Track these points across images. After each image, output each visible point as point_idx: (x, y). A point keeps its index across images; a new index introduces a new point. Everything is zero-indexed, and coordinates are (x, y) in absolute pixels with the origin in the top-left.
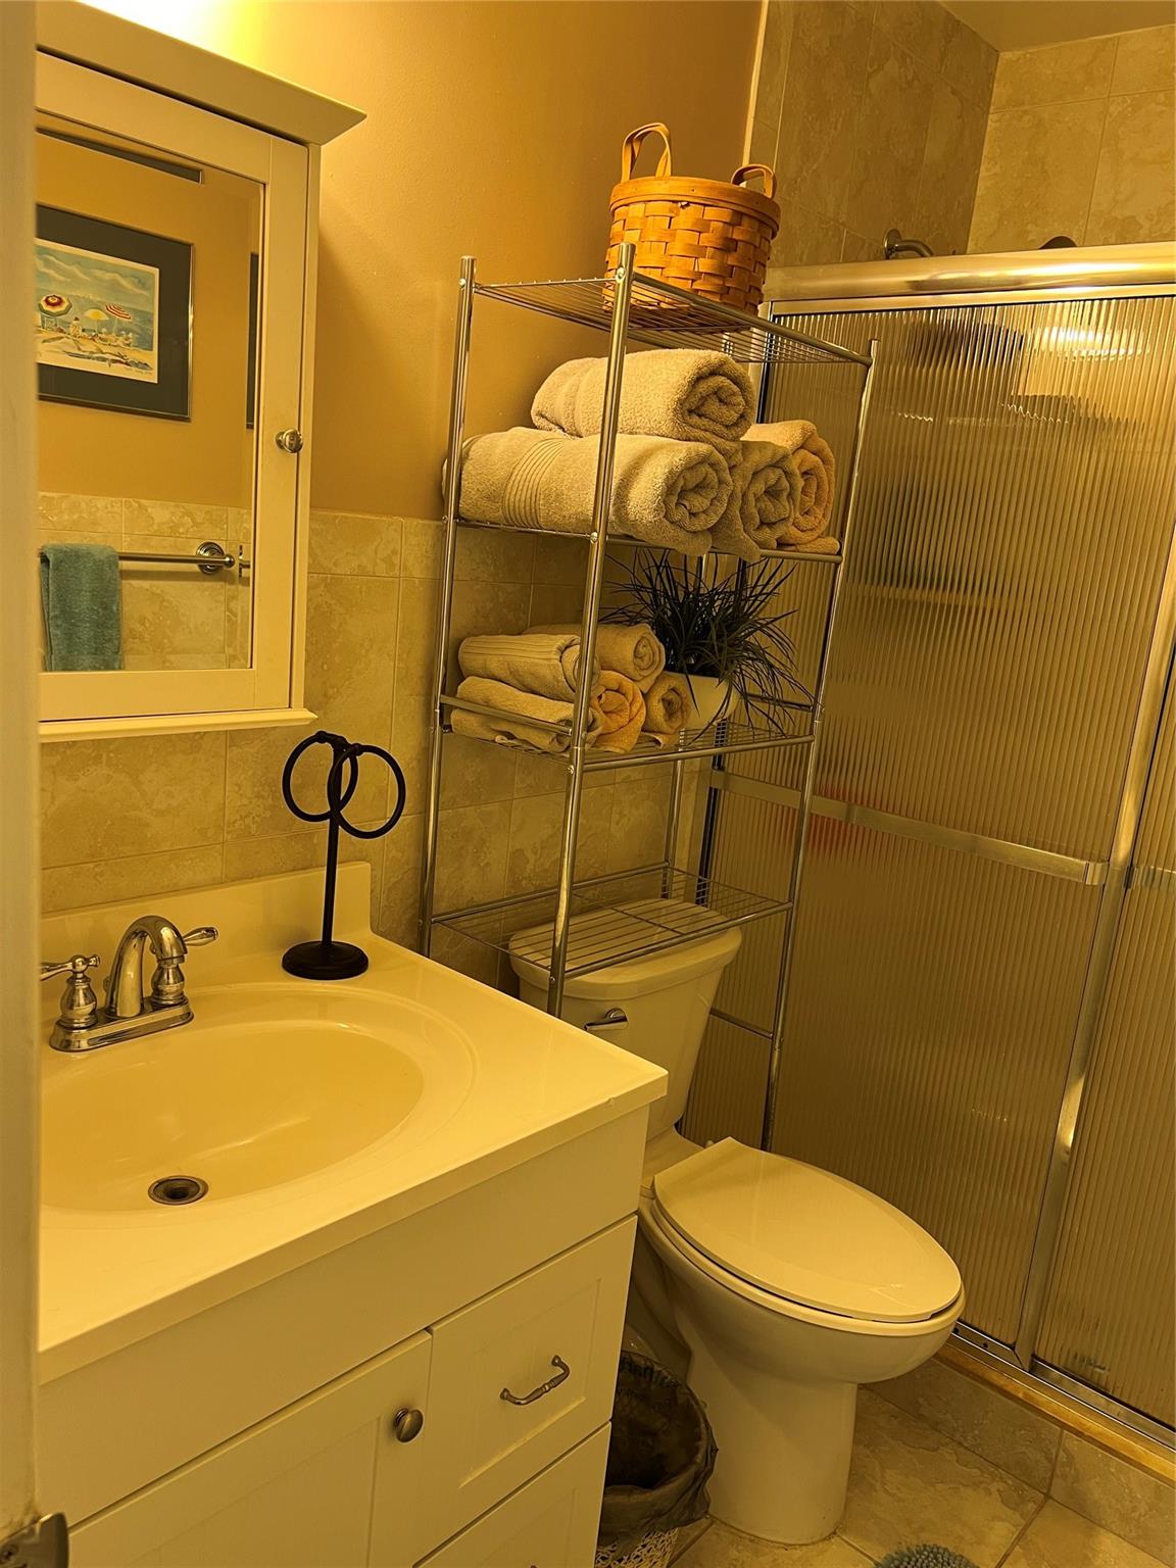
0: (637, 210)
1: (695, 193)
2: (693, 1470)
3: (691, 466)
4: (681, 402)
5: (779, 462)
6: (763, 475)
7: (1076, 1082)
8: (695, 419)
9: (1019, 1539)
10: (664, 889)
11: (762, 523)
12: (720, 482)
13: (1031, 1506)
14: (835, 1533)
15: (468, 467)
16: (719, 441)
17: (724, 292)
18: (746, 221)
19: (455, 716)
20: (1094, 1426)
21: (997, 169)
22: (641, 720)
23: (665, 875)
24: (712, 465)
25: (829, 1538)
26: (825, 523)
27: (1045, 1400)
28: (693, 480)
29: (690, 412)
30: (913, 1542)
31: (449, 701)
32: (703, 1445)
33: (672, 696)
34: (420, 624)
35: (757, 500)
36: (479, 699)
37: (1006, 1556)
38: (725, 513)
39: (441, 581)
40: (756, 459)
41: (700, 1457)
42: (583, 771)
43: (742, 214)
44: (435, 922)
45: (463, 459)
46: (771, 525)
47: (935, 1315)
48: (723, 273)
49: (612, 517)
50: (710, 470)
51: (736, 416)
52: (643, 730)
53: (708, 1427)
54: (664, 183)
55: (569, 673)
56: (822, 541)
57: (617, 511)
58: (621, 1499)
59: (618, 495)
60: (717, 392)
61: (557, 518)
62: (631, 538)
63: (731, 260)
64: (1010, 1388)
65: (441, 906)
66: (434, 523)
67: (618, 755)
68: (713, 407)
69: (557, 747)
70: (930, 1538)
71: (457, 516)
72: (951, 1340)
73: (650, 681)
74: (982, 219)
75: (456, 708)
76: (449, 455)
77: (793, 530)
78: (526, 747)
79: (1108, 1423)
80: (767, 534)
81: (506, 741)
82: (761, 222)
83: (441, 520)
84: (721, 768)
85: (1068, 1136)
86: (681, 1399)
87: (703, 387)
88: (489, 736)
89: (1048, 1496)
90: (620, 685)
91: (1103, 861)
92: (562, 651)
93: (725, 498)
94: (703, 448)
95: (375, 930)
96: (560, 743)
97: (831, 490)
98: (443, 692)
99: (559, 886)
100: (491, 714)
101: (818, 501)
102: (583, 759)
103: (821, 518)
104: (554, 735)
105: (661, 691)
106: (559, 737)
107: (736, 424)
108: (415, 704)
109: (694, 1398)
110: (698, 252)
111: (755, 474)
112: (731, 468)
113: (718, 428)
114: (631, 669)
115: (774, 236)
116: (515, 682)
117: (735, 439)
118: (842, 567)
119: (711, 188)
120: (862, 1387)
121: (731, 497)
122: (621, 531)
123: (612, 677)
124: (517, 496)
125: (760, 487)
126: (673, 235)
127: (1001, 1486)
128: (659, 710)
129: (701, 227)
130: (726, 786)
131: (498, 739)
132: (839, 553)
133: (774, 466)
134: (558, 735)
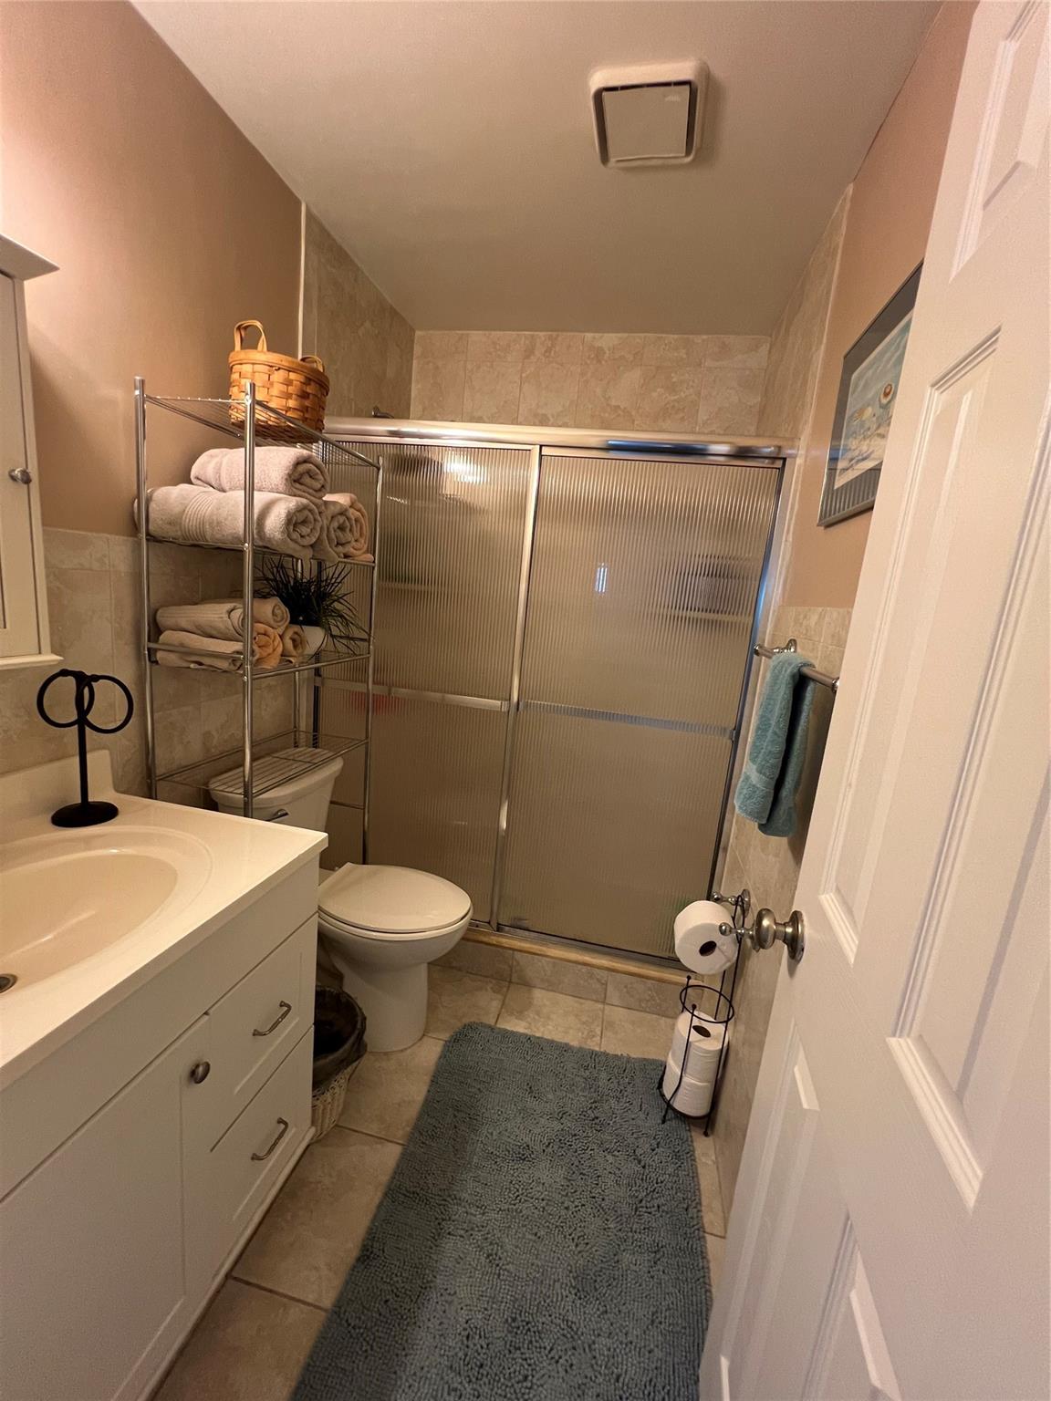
0: (247, 368)
1: (283, 363)
2: (357, 1032)
3: (300, 509)
4: (289, 475)
5: (343, 513)
6: (336, 519)
7: (505, 803)
8: (298, 485)
9: (503, 1005)
10: (295, 743)
11: (338, 544)
12: (315, 520)
13: (505, 989)
14: (424, 1035)
15: (153, 505)
16: (312, 498)
17: (305, 420)
18: (312, 383)
19: (159, 655)
20: (526, 945)
21: (419, 386)
22: (280, 650)
23: (295, 736)
24: (310, 511)
25: (421, 1039)
26: (366, 546)
27: (505, 941)
28: (301, 518)
29: (295, 481)
30: (459, 1025)
31: (153, 645)
32: (359, 1019)
33: (296, 636)
34: (128, 601)
35: (335, 531)
36: (176, 643)
37: (499, 1015)
38: (319, 537)
39: (140, 575)
40: (332, 510)
41: (359, 1026)
42: (253, 679)
43: (310, 380)
44: (159, 780)
45: (149, 500)
46: (342, 545)
47: (462, 919)
48: (304, 409)
49: (255, 536)
50: (310, 514)
51: (319, 486)
52: (282, 655)
53: (360, 1009)
54: (262, 354)
55: (236, 624)
56: (365, 555)
57: (259, 533)
58: (321, 1062)
59: (258, 524)
60: (308, 472)
61: (218, 536)
62: (268, 548)
63: (307, 403)
64: (491, 942)
65: (160, 770)
66: (131, 539)
67: (268, 670)
68: (307, 480)
69: (232, 667)
70: (466, 1021)
71: (148, 534)
72: (469, 930)
73: (283, 628)
74: (415, 407)
75: (160, 650)
76: (138, 496)
77: (352, 550)
78: (211, 669)
79: (531, 942)
80: (340, 549)
81: (198, 667)
82: (320, 385)
83: (136, 537)
84: (320, 676)
85: (504, 825)
86: (343, 1000)
87: (302, 468)
88: (185, 665)
89: (510, 982)
90: (266, 631)
91: (506, 700)
92: (229, 612)
93: (319, 529)
94: (305, 501)
95: (117, 791)
96: (234, 665)
97: (366, 530)
98: (149, 641)
99: (244, 746)
100: (185, 652)
101: (361, 535)
102: (251, 672)
103: (363, 544)
104: (230, 661)
105: (289, 634)
106: (234, 660)
107: (320, 490)
108: (129, 650)
109: (350, 997)
110: (288, 396)
111: (332, 517)
112: (320, 513)
113: (311, 491)
114: (272, 622)
115: (327, 394)
116: (199, 632)
117: (321, 498)
118: (376, 568)
119: (289, 362)
120: (429, 963)
121: (322, 528)
122: (261, 544)
123: (261, 627)
124: (190, 522)
125: (335, 524)
126: (272, 384)
127: (491, 985)
128: (289, 644)
129: (288, 383)
130: (323, 684)
131: (192, 666)
132: (374, 562)
133: (341, 514)
134: (233, 660)
